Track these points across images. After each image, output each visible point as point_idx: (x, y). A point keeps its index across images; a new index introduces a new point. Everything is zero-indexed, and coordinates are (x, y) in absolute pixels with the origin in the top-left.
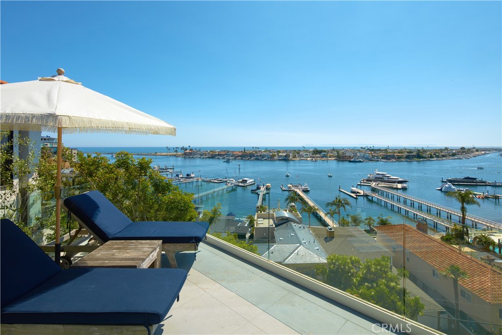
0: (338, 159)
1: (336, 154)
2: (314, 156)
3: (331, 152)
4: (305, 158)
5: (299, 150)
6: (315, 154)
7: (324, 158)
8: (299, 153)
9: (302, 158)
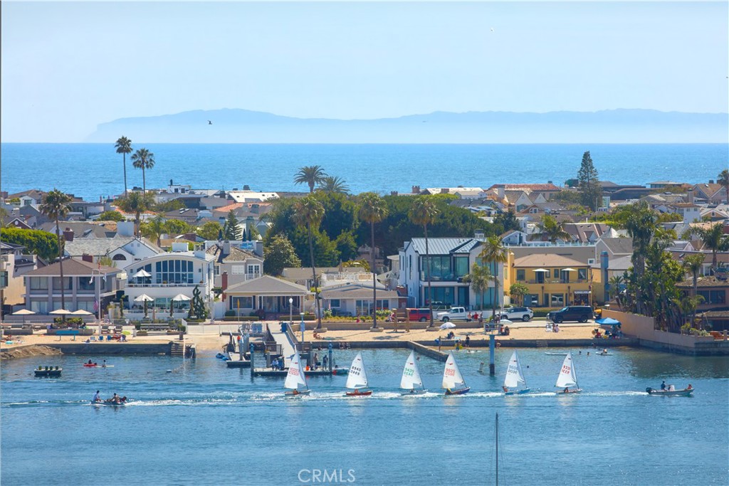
0: (641, 324)
1: (622, 263)
2: (292, 282)
3: (551, 232)
4: (144, 318)
5: (54, 204)
6: (311, 256)
7: (447, 327)
8: (49, 251)
9: (97, 333)
